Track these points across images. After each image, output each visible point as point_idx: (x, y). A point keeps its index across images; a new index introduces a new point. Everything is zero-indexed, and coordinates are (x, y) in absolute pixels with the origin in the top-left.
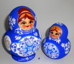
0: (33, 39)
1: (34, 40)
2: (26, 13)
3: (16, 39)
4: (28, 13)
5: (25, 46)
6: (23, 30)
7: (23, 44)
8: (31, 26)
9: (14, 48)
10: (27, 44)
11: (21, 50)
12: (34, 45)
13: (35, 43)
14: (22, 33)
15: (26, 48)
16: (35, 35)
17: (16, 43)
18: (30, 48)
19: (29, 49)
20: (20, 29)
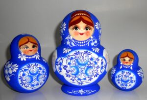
0: (90, 54)
1: (90, 56)
2: (81, 15)
3: (64, 52)
4: (85, 16)
5: (74, 62)
6: (75, 40)
7: (72, 59)
8: (88, 34)
9: (59, 66)
10: (77, 60)
11: (68, 69)
12: (89, 63)
13: (92, 62)
14: (74, 45)
15: (76, 67)
16: (94, 50)
17: (63, 58)
18: (83, 67)
19: (80, 70)
20: (71, 38)
